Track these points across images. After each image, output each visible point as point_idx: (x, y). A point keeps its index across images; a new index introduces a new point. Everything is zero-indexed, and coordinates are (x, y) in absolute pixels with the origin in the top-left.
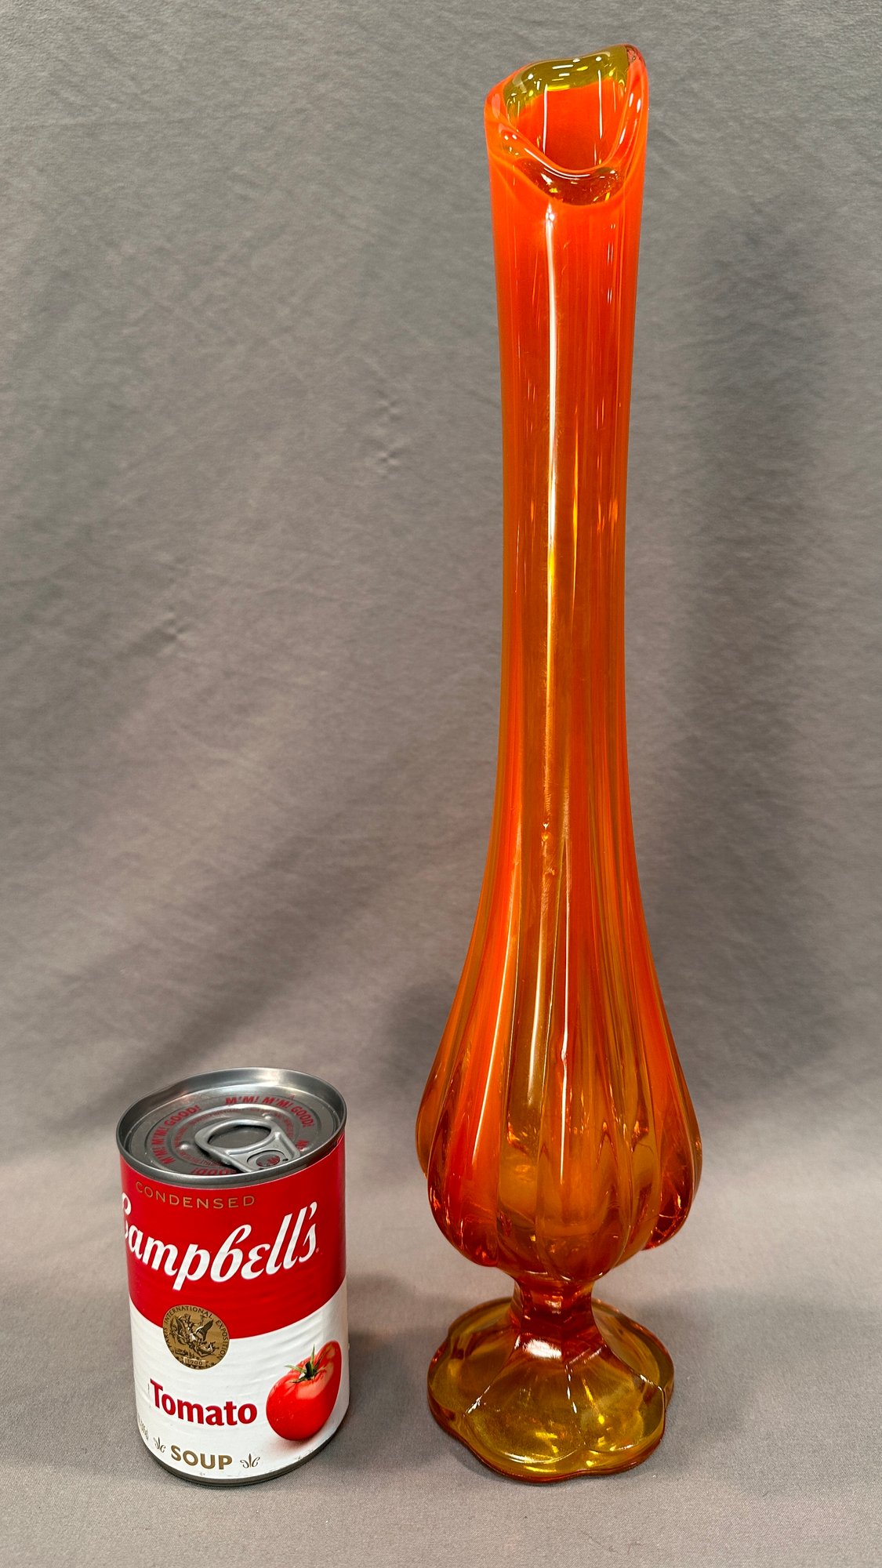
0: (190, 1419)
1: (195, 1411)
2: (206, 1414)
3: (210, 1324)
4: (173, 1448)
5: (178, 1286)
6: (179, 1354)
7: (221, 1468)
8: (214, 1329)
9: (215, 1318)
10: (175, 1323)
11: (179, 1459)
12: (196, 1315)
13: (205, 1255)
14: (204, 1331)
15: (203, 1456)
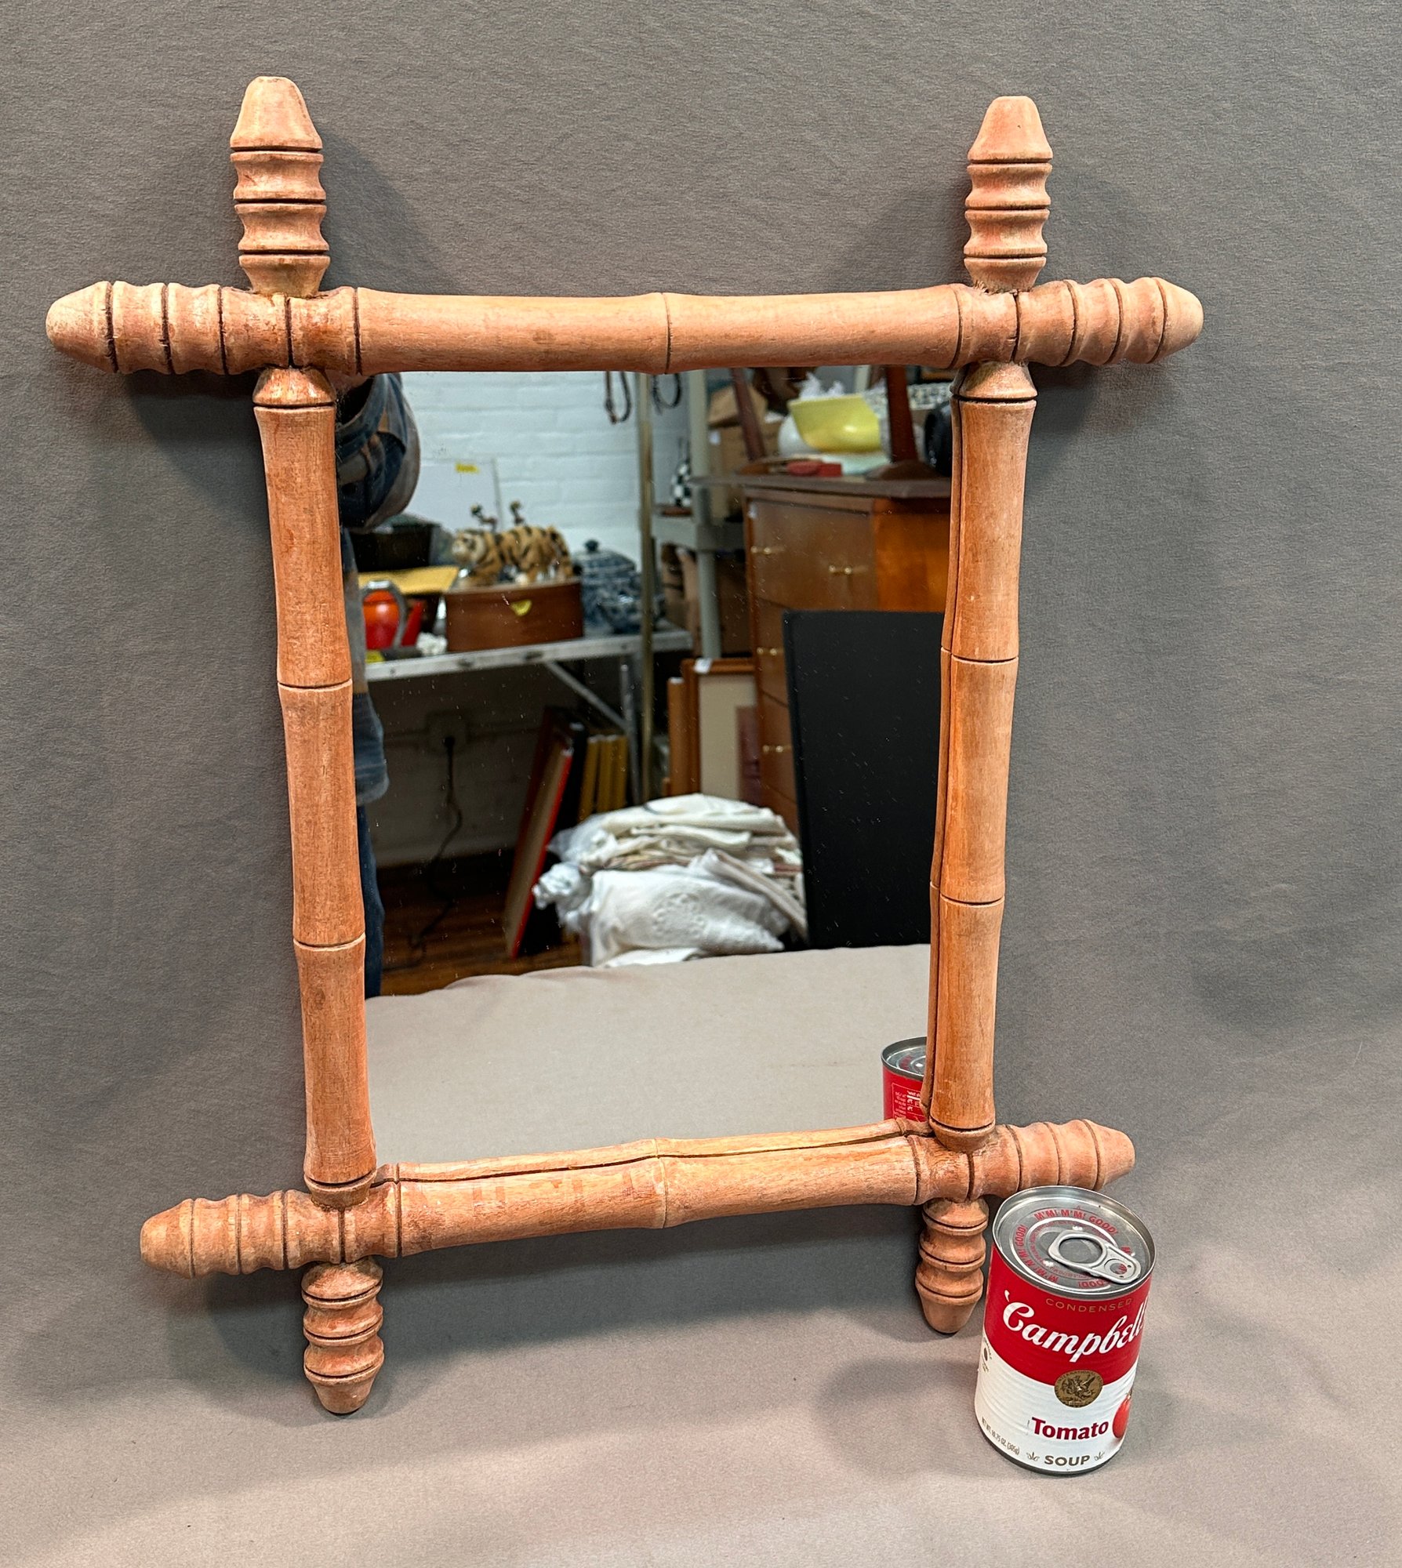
0: (1067, 1437)
1: (1071, 1433)
2: (1079, 1433)
3: (1093, 1379)
4: (1047, 1458)
5: (1074, 1360)
6: (1065, 1401)
7: (1082, 1463)
8: (1095, 1381)
9: (1097, 1375)
10: (1067, 1382)
11: (1051, 1462)
12: (1084, 1376)
13: (1098, 1339)
14: (1088, 1384)
15: (1071, 1459)
